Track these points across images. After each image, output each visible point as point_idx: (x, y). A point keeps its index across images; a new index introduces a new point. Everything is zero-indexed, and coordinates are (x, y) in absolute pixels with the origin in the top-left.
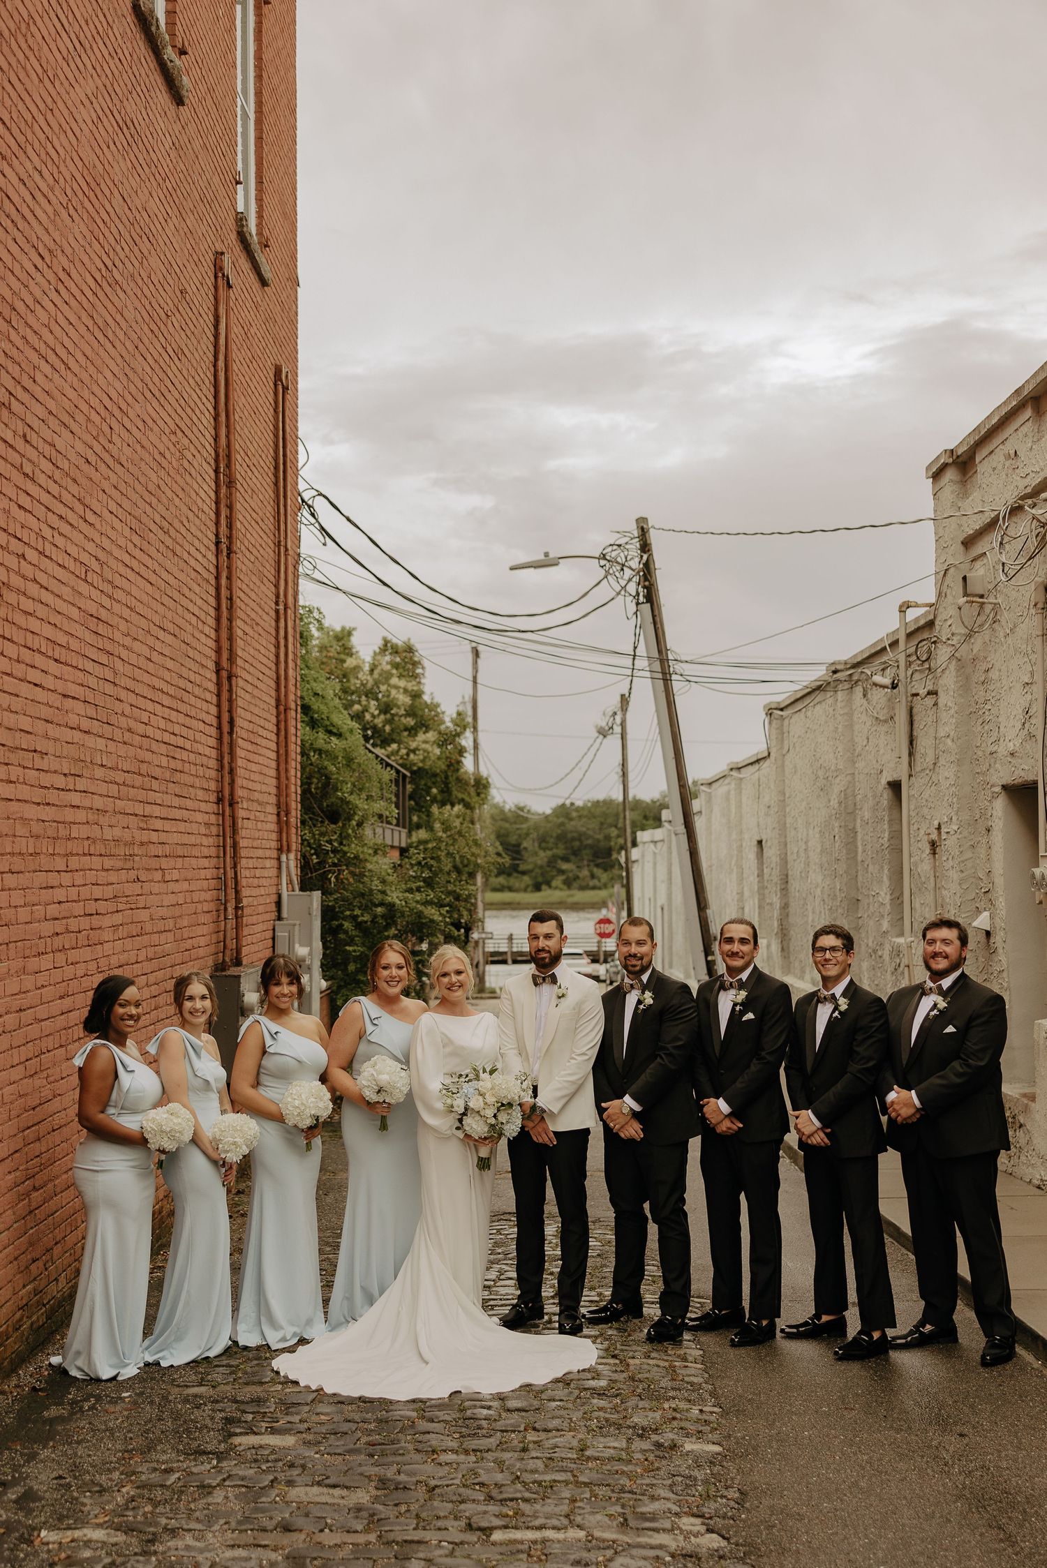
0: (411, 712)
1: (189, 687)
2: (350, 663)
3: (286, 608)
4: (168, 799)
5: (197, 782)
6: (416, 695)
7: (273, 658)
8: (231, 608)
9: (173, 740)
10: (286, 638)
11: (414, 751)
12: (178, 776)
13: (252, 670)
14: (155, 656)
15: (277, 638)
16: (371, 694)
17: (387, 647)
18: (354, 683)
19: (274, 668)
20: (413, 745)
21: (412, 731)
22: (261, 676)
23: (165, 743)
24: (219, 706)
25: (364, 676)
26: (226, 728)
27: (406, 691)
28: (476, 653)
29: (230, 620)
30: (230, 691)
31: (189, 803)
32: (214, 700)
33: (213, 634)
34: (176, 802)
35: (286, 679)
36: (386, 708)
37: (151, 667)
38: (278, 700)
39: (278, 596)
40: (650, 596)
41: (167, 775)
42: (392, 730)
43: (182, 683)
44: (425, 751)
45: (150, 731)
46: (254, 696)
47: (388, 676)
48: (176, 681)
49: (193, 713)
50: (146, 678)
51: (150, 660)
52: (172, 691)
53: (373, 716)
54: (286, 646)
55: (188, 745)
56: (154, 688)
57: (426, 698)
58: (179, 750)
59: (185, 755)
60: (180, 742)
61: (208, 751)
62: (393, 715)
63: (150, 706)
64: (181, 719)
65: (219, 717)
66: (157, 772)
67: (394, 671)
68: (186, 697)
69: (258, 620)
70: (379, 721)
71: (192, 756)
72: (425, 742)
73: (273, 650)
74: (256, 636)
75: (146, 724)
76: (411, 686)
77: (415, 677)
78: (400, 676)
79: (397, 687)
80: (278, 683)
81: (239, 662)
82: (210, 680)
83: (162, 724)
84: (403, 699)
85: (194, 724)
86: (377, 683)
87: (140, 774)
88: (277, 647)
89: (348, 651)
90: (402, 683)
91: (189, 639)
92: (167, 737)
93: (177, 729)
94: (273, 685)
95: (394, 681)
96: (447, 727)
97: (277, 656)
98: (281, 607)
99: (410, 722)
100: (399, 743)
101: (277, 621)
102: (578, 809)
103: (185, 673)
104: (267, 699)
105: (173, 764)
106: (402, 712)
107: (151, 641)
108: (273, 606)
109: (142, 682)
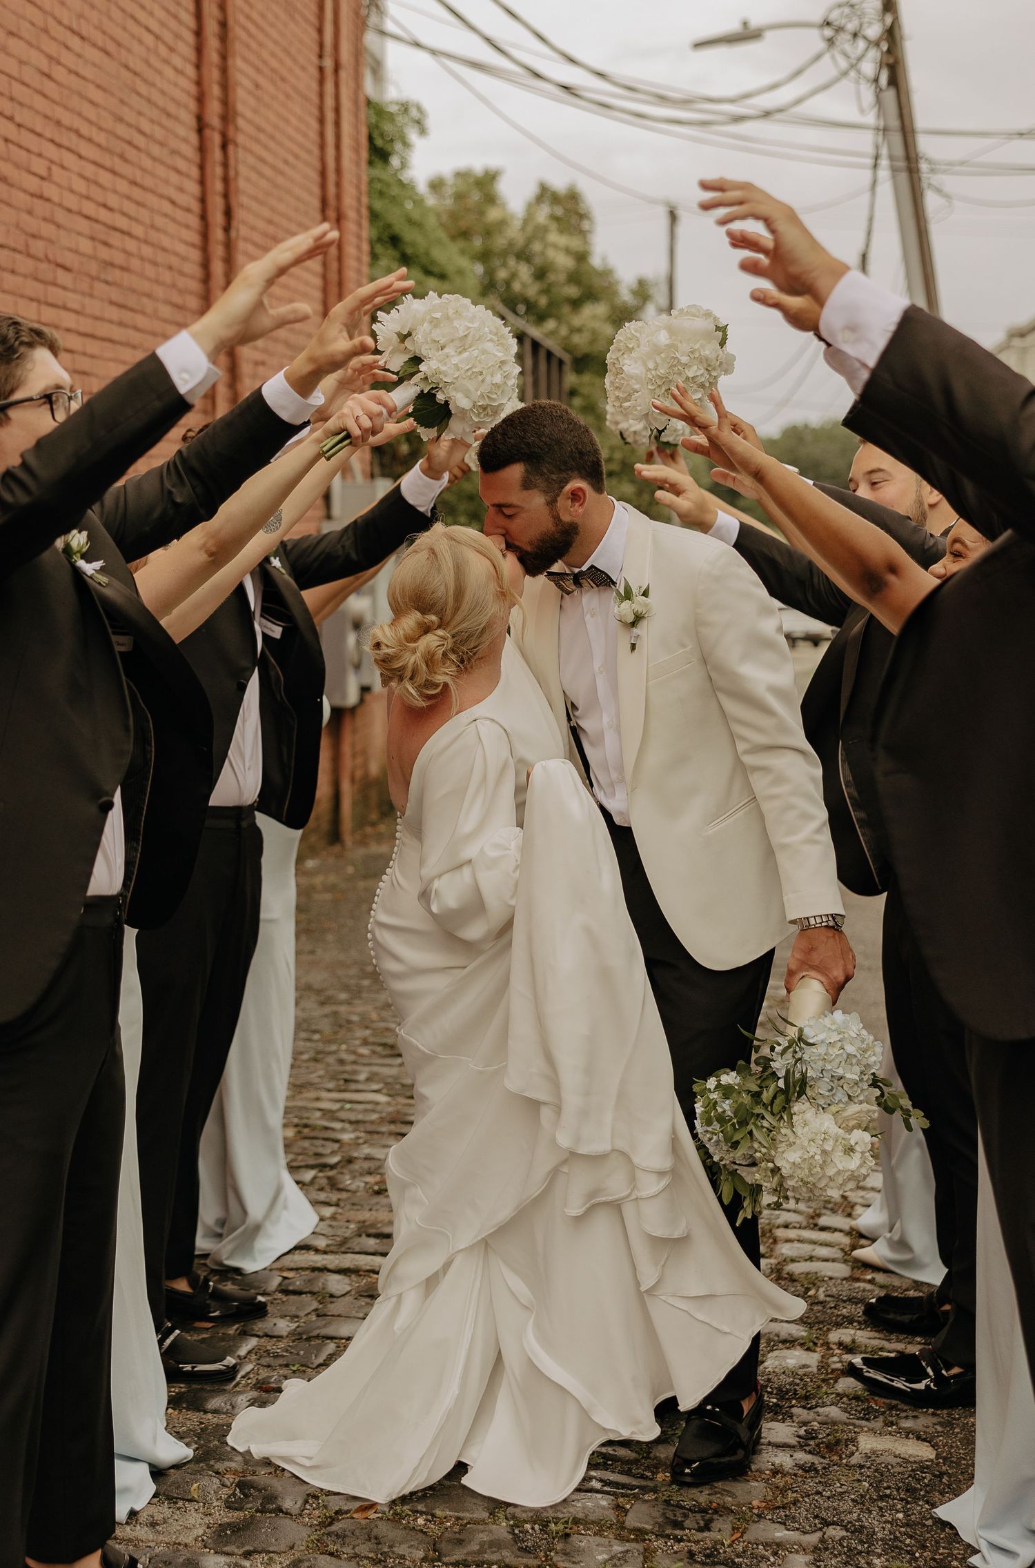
0: (574, 278)
1: (140, 141)
2: (493, 214)
3: (337, 68)
4: (93, 306)
5: (159, 292)
6: (582, 257)
7: (314, 135)
8: (224, 37)
9: (103, 214)
10: (337, 110)
11: (579, 330)
12: (116, 275)
13: (272, 145)
14: (59, 73)
15: (321, 108)
16: (523, 255)
17: (545, 194)
18: (500, 242)
19: (316, 151)
20: (577, 321)
21: (576, 304)
22: (291, 159)
23: (87, 217)
24: (202, 182)
25: (514, 232)
26: (217, 218)
27: (568, 251)
28: (673, 217)
29: (224, 57)
30: (225, 165)
31: (140, 320)
32: (195, 172)
33: (191, 71)
34: (114, 313)
35: (338, 171)
36: (541, 274)
37: (50, 87)
38: (324, 201)
39: (321, 45)
40: (894, 81)
41: (93, 268)
42: (551, 304)
43: (121, 130)
44: (594, 332)
45: (50, 191)
46: (276, 186)
47: (545, 230)
48: (108, 123)
49: (149, 182)
50: (39, 103)
51: (49, 76)
52: (101, 138)
53: (524, 285)
54: (337, 124)
55: (138, 230)
56: (58, 123)
57: (596, 261)
58: (117, 234)
59: (131, 245)
60: (122, 222)
61: (181, 249)
62: (550, 285)
63: (51, 151)
64: (122, 186)
65: (203, 200)
66: (69, 259)
67: (553, 226)
68: (131, 153)
69: (285, 73)
70: (532, 291)
71: (147, 251)
72: (594, 317)
73: (315, 125)
74: (281, 97)
75: (42, 178)
76: (575, 243)
77: (583, 234)
78: (561, 231)
79: (555, 246)
80: (323, 174)
81: (241, 122)
82: (185, 140)
83: (80, 186)
84: (563, 262)
85: (152, 200)
86: (529, 241)
87: (29, 255)
88: (322, 121)
89: (491, 199)
90: (563, 240)
91: (138, 66)
92: (89, 208)
93: (113, 201)
94: (315, 176)
95: (554, 237)
96: (625, 302)
97: (322, 135)
98: (328, 63)
99: (573, 291)
100: (559, 318)
101: (321, 82)
102: (814, 430)
103: (129, 116)
104: (305, 196)
105: (104, 253)
106: (562, 277)
107: (53, 48)
108: (315, 59)
109: (30, 108)
